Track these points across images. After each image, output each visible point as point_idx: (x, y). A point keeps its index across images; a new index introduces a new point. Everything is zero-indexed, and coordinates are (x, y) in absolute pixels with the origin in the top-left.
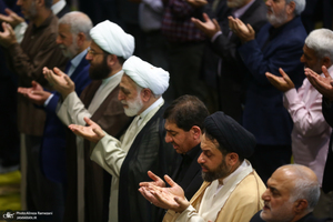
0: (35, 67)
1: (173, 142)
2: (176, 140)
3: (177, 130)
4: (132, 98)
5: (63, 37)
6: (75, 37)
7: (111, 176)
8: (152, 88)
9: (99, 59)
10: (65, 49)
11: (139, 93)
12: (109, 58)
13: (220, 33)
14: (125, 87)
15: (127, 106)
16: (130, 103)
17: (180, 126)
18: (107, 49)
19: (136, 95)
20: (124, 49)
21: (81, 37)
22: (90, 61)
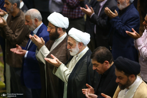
0: (16, 36)
1: (97, 69)
2: (98, 69)
3: (98, 63)
4: (74, 47)
5: (28, 22)
6: (33, 21)
7: (64, 83)
8: (83, 42)
9: (53, 30)
10: (30, 27)
11: (77, 45)
12: (58, 30)
13: (94, 13)
14: (71, 42)
15: (71, 51)
16: (73, 50)
17: (99, 62)
18: (57, 25)
19: (76, 45)
20: (65, 24)
21: (36, 20)
22: (49, 32)
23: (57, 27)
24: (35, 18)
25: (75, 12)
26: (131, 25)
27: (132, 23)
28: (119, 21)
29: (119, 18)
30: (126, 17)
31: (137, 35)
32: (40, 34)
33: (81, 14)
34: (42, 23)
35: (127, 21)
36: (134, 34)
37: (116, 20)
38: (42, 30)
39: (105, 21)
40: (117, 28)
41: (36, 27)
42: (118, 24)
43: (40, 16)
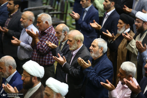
8: (61, 93)
19: (53, 96)
20: (40, 73)
21: (10, 68)
22: (23, 80)
23: (32, 76)
24: (10, 65)
25: (45, 59)
26: (105, 76)
27: (106, 73)
28: (93, 71)
29: (92, 68)
30: (99, 67)
31: (112, 87)
32: (14, 82)
33: (51, 61)
34: (16, 71)
35: (100, 72)
36: (109, 85)
37: (89, 70)
38: (16, 78)
39: (77, 70)
40: (91, 79)
41: (10, 74)
42: (91, 74)
43: (15, 63)
